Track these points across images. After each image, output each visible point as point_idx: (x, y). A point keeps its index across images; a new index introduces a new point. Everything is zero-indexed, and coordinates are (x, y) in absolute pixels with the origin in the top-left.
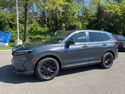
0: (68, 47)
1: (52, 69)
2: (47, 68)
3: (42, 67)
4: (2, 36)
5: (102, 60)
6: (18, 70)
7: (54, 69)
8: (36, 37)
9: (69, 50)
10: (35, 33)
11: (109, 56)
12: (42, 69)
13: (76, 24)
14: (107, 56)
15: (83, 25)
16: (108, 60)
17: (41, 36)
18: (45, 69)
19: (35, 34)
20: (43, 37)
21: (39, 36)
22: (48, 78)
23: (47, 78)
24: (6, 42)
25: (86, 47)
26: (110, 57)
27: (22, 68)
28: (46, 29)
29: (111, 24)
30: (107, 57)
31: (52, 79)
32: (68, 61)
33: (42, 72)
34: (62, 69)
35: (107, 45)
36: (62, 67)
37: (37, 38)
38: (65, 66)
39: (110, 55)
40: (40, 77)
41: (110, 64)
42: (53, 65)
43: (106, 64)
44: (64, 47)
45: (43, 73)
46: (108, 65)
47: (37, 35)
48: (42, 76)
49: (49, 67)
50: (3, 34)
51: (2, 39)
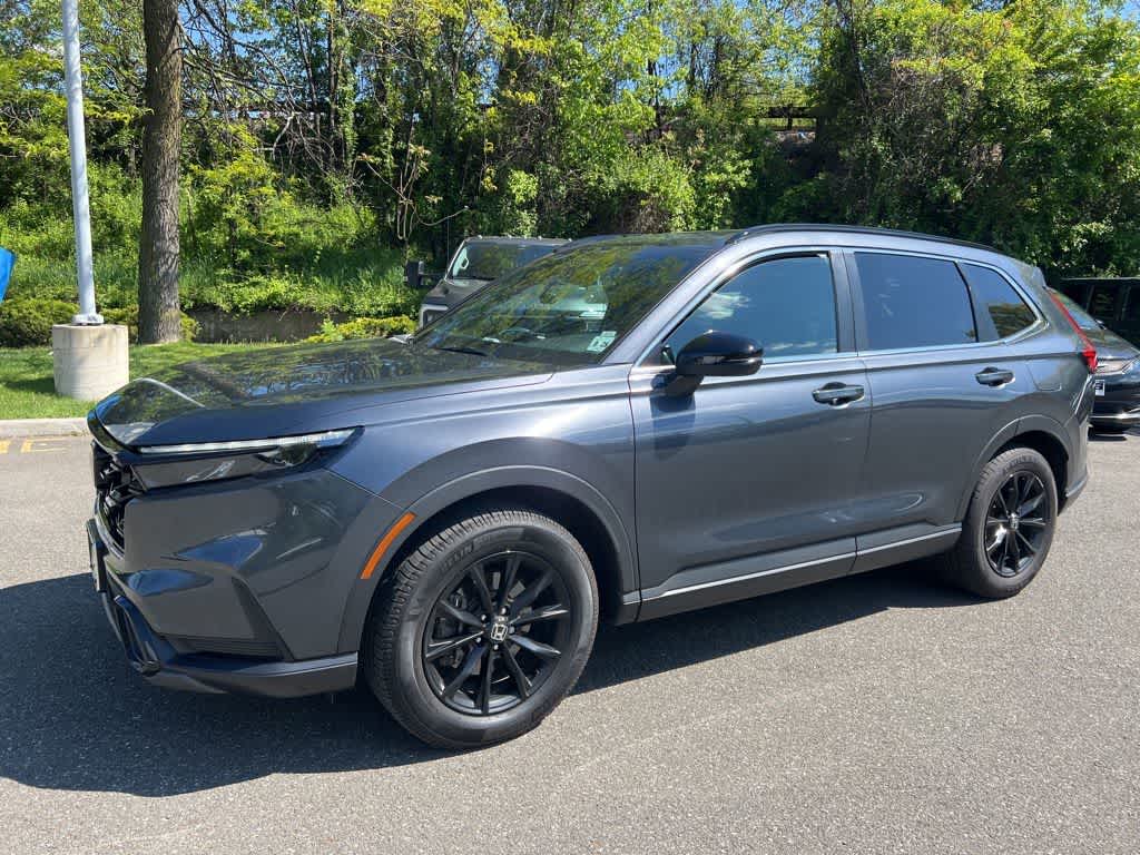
0: (685, 400)
1: (528, 628)
2: (489, 620)
3: (437, 606)
5: (967, 522)
6: (181, 649)
7: (554, 621)
8: (252, 294)
9: (694, 429)
10: (244, 254)
11: (1022, 481)
12: (438, 626)
13: (643, 178)
14: (1010, 483)
15: (700, 187)
17: (307, 283)
18: (468, 629)
19: (245, 266)
20: (320, 296)
21: (279, 286)
22: (494, 720)
23: (485, 714)
25: (842, 400)
26: (1033, 493)
27: (234, 628)
28: (350, 218)
29: (947, 183)
30: (1005, 490)
31: (532, 721)
33: (438, 662)
34: (623, 620)
35: (1010, 376)
36: (630, 599)
37: (261, 308)
38: (649, 594)
39: (1034, 469)
41: (1025, 552)
42: (542, 584)
43: (996, 555)
44: (645, 403)
45: (448, 674)
46: (1012, 564)
47: (263, 272)
48: (441, 699)
49: (504, 611)
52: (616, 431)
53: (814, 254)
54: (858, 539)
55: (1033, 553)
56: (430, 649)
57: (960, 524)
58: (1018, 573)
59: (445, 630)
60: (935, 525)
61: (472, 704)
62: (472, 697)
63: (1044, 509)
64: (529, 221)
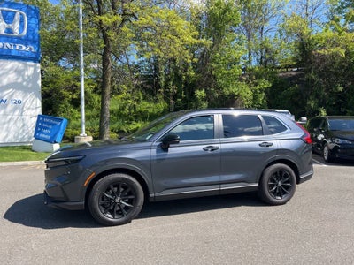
1: (126, 200)
2: (116, 198)
3: (102, 193)
4: (46, 128)
5: (261, 182)
7: (132, 199)
8: (133, 127)
9: (167, 157)
11: (281, 173)
12: (103, 197)
14: (276, 173)
16: (280, 183)
18: (110, 199)
19: (131, 120)
21: (139, 125)
22: (116, 220)
23: (114, 218)
24: (55, 142)
25: (212, 150)
26: (286, 176)
27: (59, 195)
28: (161, 106)
29: (338, 87)
31: (128, 222)
32: (163, 183)
33: (103, 205)
34: (150, 201)
35: (272, 144)
36: (152, 195)
38: (157, 195)
39: (286, 170)
40: (99, 216)
42: (128, 190)
43: (273, 192)
44: (155, 150)
45: (106, 208)
46: (281, 196)
47: (136, 121)
48: (103, 214)
49: (119, 196)
50: (49, 124)
51: (46, 134)
52: (147, 157)
53: (209, 116)
54: (221, 185)
55: (288, 194)
56: (100, 202)
57: (258, 183)
59: (106, 199)
60: (248, 183)
61: (111, 216)
62: (111, 214)
63: (290, 181)
64: (205, 104)
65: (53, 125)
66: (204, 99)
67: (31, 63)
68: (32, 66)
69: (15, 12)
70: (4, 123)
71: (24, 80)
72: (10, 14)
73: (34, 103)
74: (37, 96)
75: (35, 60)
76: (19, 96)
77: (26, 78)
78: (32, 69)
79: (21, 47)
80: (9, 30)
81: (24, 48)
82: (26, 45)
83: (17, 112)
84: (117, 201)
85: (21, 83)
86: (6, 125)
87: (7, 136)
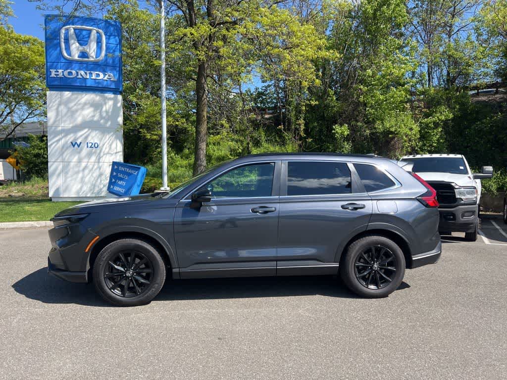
1: (144, 274)
2: (127, 271)
3: (108, 263)
4: (121, 179)
5: (343, 263)
6: (56, 268)
7: (150, 274)
14: (369, 249)
16: (376, 266)
22: (125, 299)
25: (266, 212)
26: (387, 256)
30: (367, 252)
31: (145, 302)
33: (112, 279)
35: (364, 207)
36: (175, 270)
39: (387, 246)
41: (386, 281)
46: (376, 285)
48: (110, 289)
49: (133, 268)
50: (124, 173)
51: (120, 186)
53: (269, 163)
54: (278, 262)
55: (390, 282)
56: (106, 275)
57: (338, 263)
58: (379, 289)
59: (114, 271)
60: (324, 262)
61: (120, 293)
62: (121, 291)
63: (395, 263)
64: (347, 146)
65: (129, 174)
66: (347, 139)
67: (111, 95)
68: (110, 99)
69: (90, 31)
70: (78, 172)
71: (101, 117)
72: (84, 33)
73: (114, 146)
74: (117, 138)
75: (115, 91)
76: (95, 137)
77: (104, 114)
78: (111, 103)
79: (98, 75)
80: (84, 55)
81: (102, 76)
82: (104, 72)
83: (93, 159)
84: (128, 274)
85: (98, 121)
86: (80, 175)
87: (81, 188)
